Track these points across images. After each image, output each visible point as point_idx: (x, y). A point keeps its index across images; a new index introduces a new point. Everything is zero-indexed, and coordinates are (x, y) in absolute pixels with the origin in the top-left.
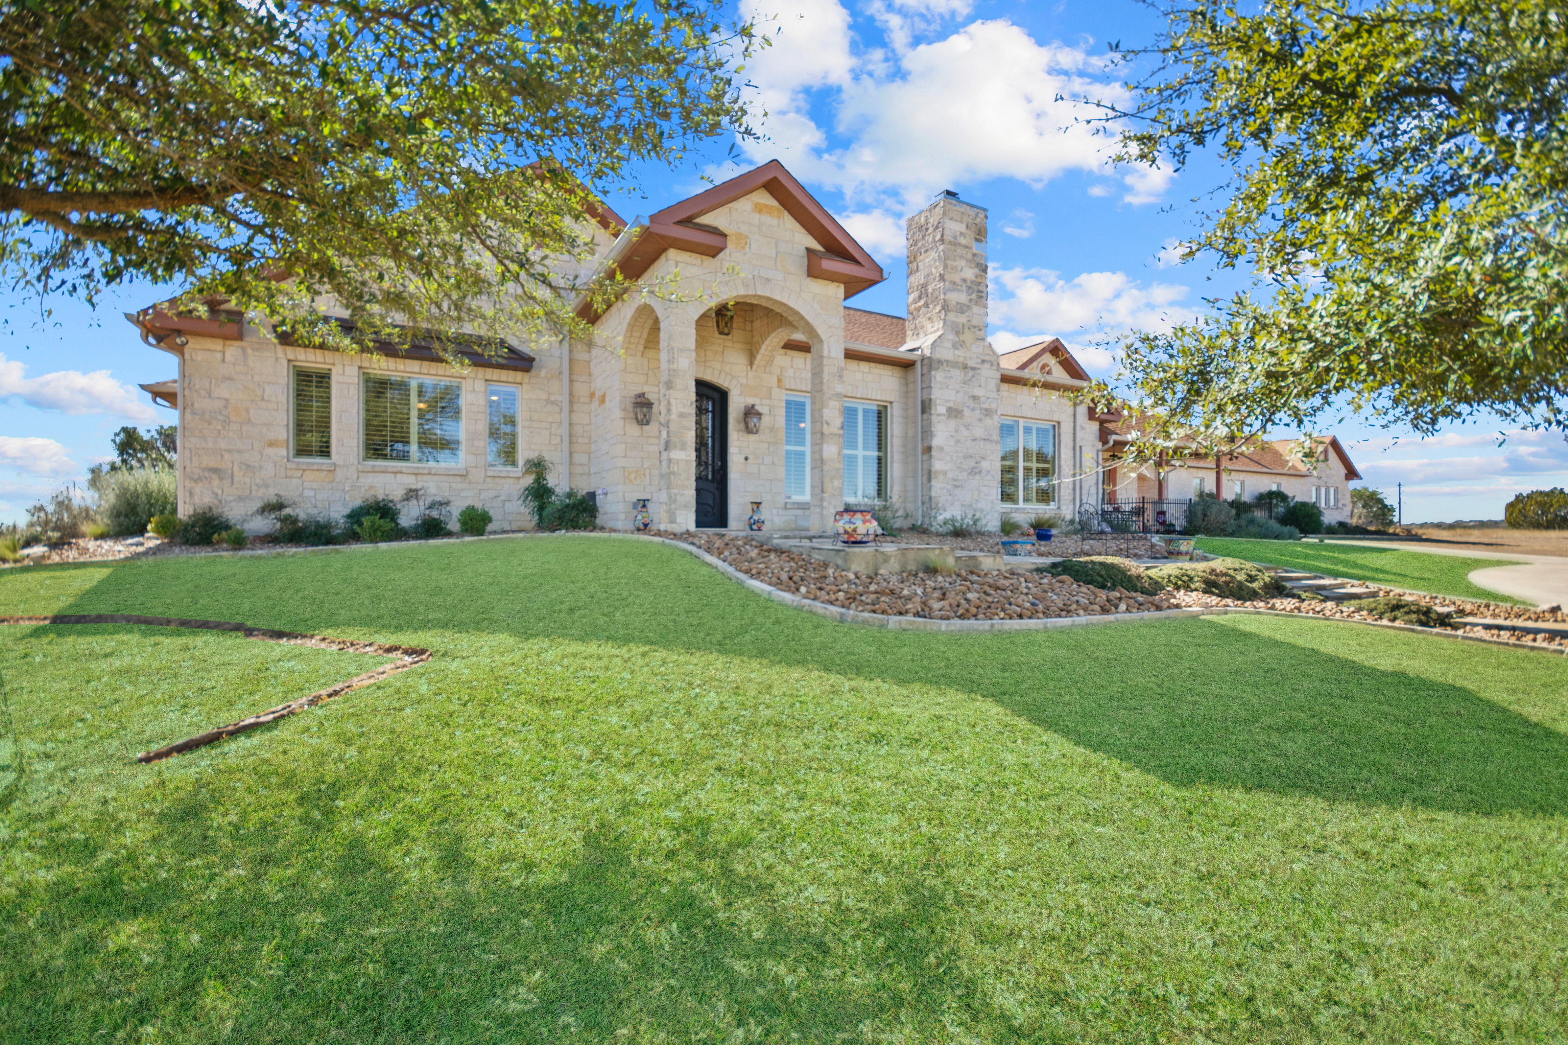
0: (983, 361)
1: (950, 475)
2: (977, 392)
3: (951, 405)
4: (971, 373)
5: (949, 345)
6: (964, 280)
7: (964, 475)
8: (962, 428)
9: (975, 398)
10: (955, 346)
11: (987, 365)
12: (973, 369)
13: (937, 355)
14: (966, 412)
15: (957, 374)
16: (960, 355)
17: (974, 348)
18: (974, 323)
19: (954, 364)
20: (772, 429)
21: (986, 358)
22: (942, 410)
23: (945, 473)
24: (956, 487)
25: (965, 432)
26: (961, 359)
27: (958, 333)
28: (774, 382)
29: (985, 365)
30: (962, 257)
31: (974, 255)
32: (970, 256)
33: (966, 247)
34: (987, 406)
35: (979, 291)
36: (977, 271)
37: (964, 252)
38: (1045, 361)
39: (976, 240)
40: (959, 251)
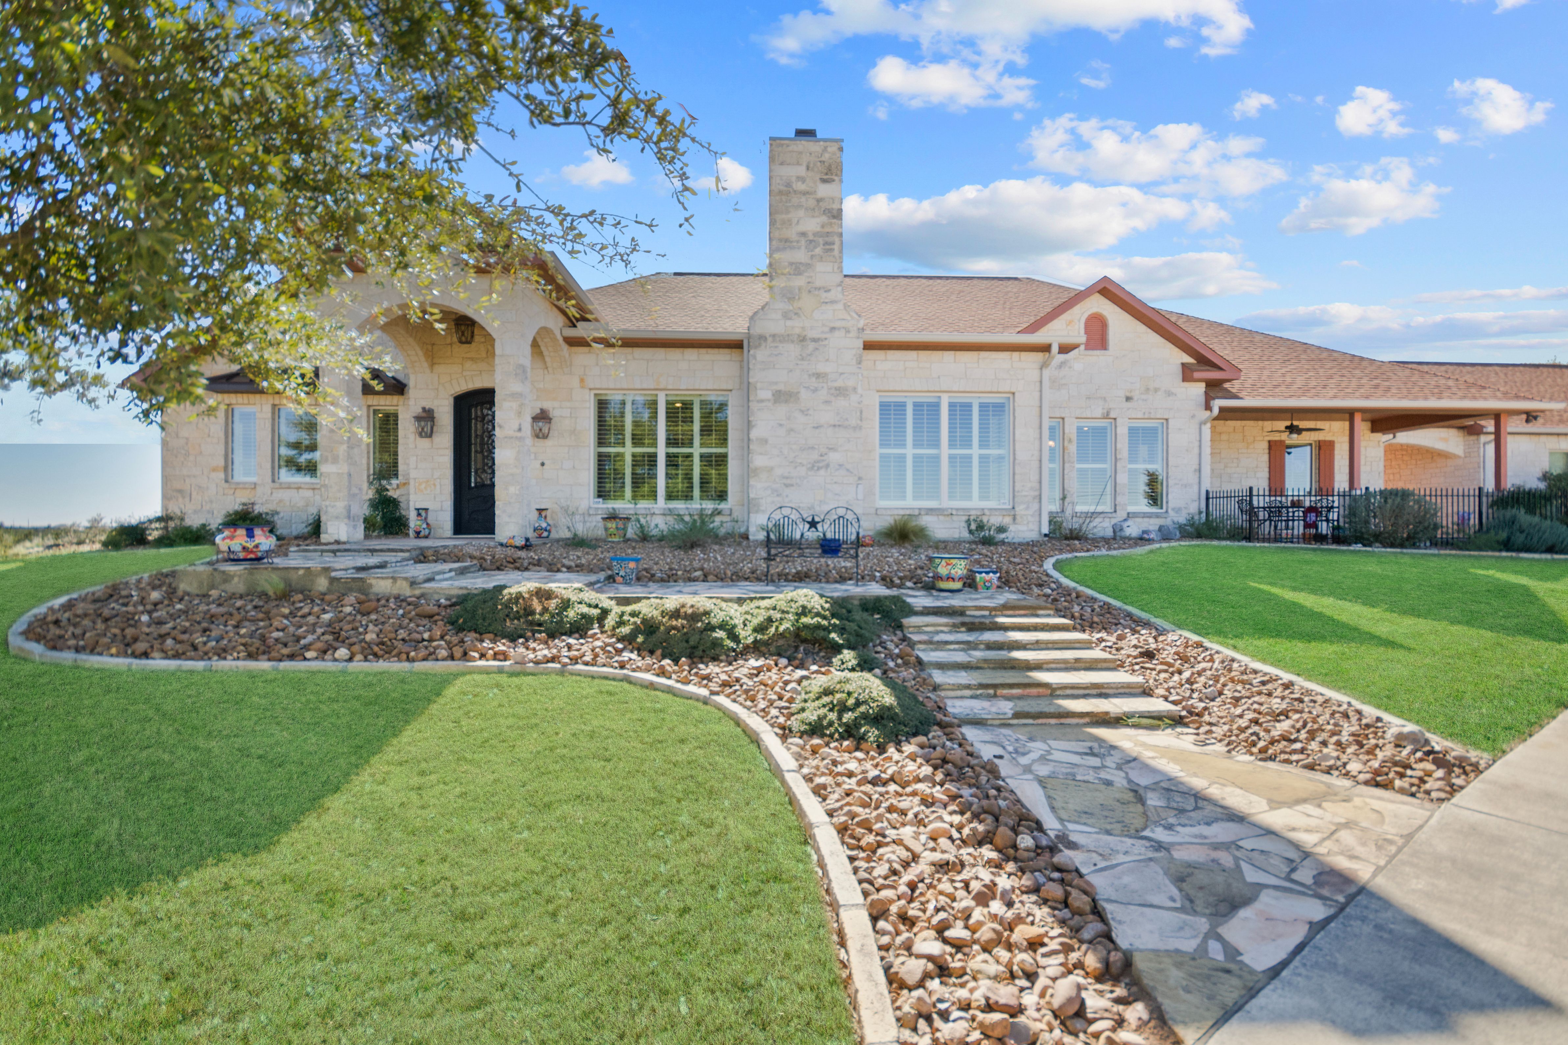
0: (833, 329)
1: (777, 472)
2: (821, 368)
3: (781, 387)
4: (811, 346)
5: (777, 316)
6: (803, 234)
7: (802, 471)
8: (797, 415)
9: (818, 376)
10: (786, 316)
11: (842, 333)
12: (815, 340)
13: (757, 330)
14: (804, 394)
15: (792, 350)
16: (796, 325)
17: (816, 315)
18: (818, 283)
19: (785, 338)
20: (572, 433)
21: (837, 324)
22: (765, 394)
23: (770, 470)
24: (787, 486)
25: (801, 419)
26: (797, 331)
27: (791, 299)
28: (575, 382)
29: (837, 334)
30: (799, 206)
31: (819, 201)
32: (811, 203)
33: (805, 193)
34: (839, 383)
35: (826, 243)
36: (824, 219)
37: (803, 199)
38: (1094, 310)
39: (824, 181)
40: (795, 200)
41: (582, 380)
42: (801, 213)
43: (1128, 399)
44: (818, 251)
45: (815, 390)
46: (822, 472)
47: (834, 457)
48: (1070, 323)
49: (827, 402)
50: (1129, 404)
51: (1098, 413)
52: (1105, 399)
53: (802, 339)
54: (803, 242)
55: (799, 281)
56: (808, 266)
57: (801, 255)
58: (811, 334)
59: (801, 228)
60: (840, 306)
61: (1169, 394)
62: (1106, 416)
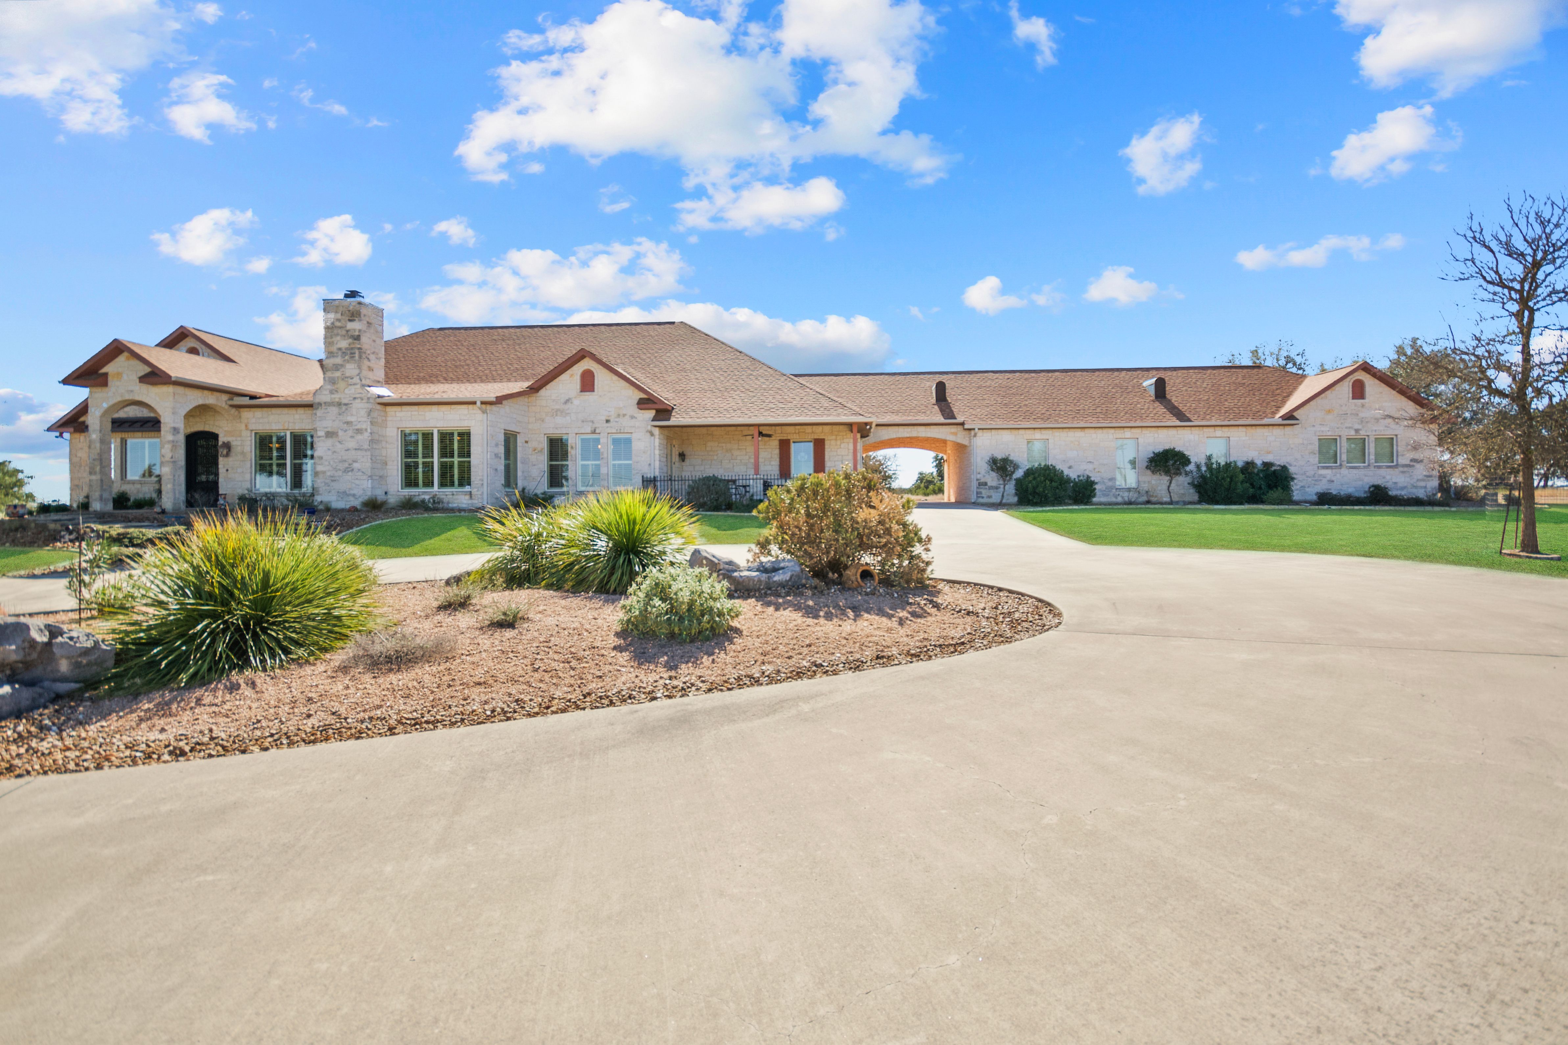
0: (355, 398)
1: (328, 474)
2: (349, 419)
3: (329, 430)
4: (344, 408)
5: (327, 392)
6: (340, 349)
7: (340, 473)
8: (338, 444)
9: (348, 423)
10: (331, 392)
11: (358, 401)
12: (346, 404)
13: (318, 399)
14: (340, 433)
15: (334, 410)
16: (336, 397)
17: (347, 391)
18: (347, 375)
19: (331, 404)
20: (243, 453)
21: (357, 396)
23: (324, 472)
24: (333, 481)
25: (339, 446)
26: (337, 400)
27: (334, 383)
28: (243, 427)
29: (357, 401)
30: (337, 335)
31: (347, 331)
32: (344, 332)
33: (340, 327)
34: (358, 427)
35: (351, 353)
36: (350, 340)
37: (339, 331)
38: (586, 368)
39: (350, 320)
40: (335, 331)
41: (246, 426)
42: (339, 338)
43: (608, 421)
44: (347, 357)
45: (346, 431)
46: (350, 473)
47: (356, 465)
48: (572, 375)
49: (352, 437)
50: (608, 425)
51: (589, 430)
52: (593, 422)
53: (339, 404)
54: (340, 353)
55: (337, 374)
56: (342, 366)
57: (338, 360)
58: (345, 401)
59: (339, 346)
60: (358, 386)
61: (632, 417)
62: (594, 432)
